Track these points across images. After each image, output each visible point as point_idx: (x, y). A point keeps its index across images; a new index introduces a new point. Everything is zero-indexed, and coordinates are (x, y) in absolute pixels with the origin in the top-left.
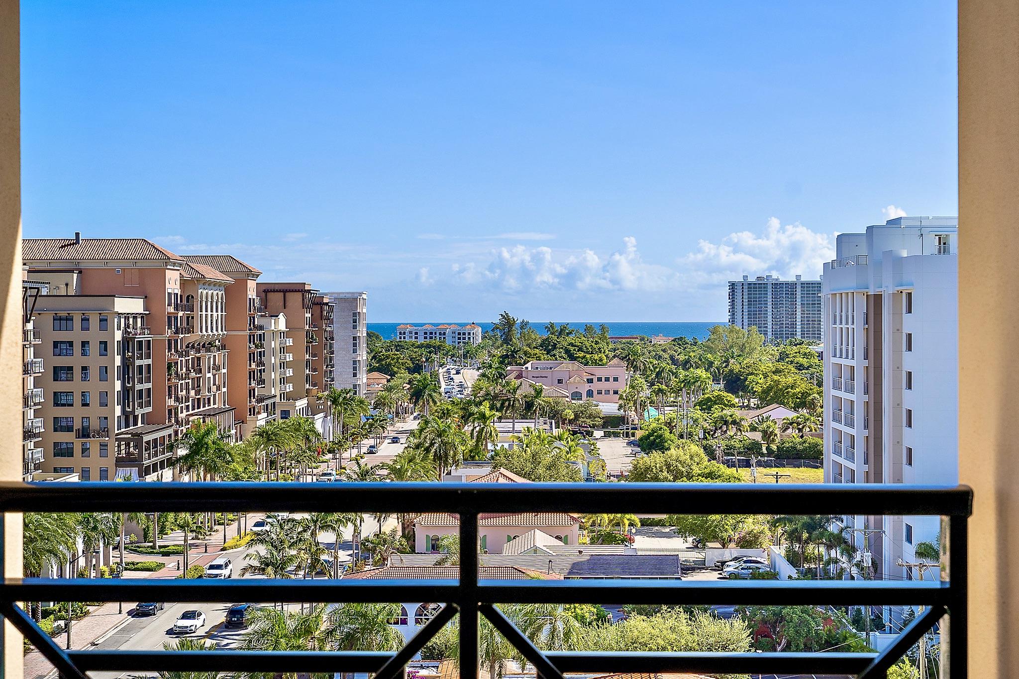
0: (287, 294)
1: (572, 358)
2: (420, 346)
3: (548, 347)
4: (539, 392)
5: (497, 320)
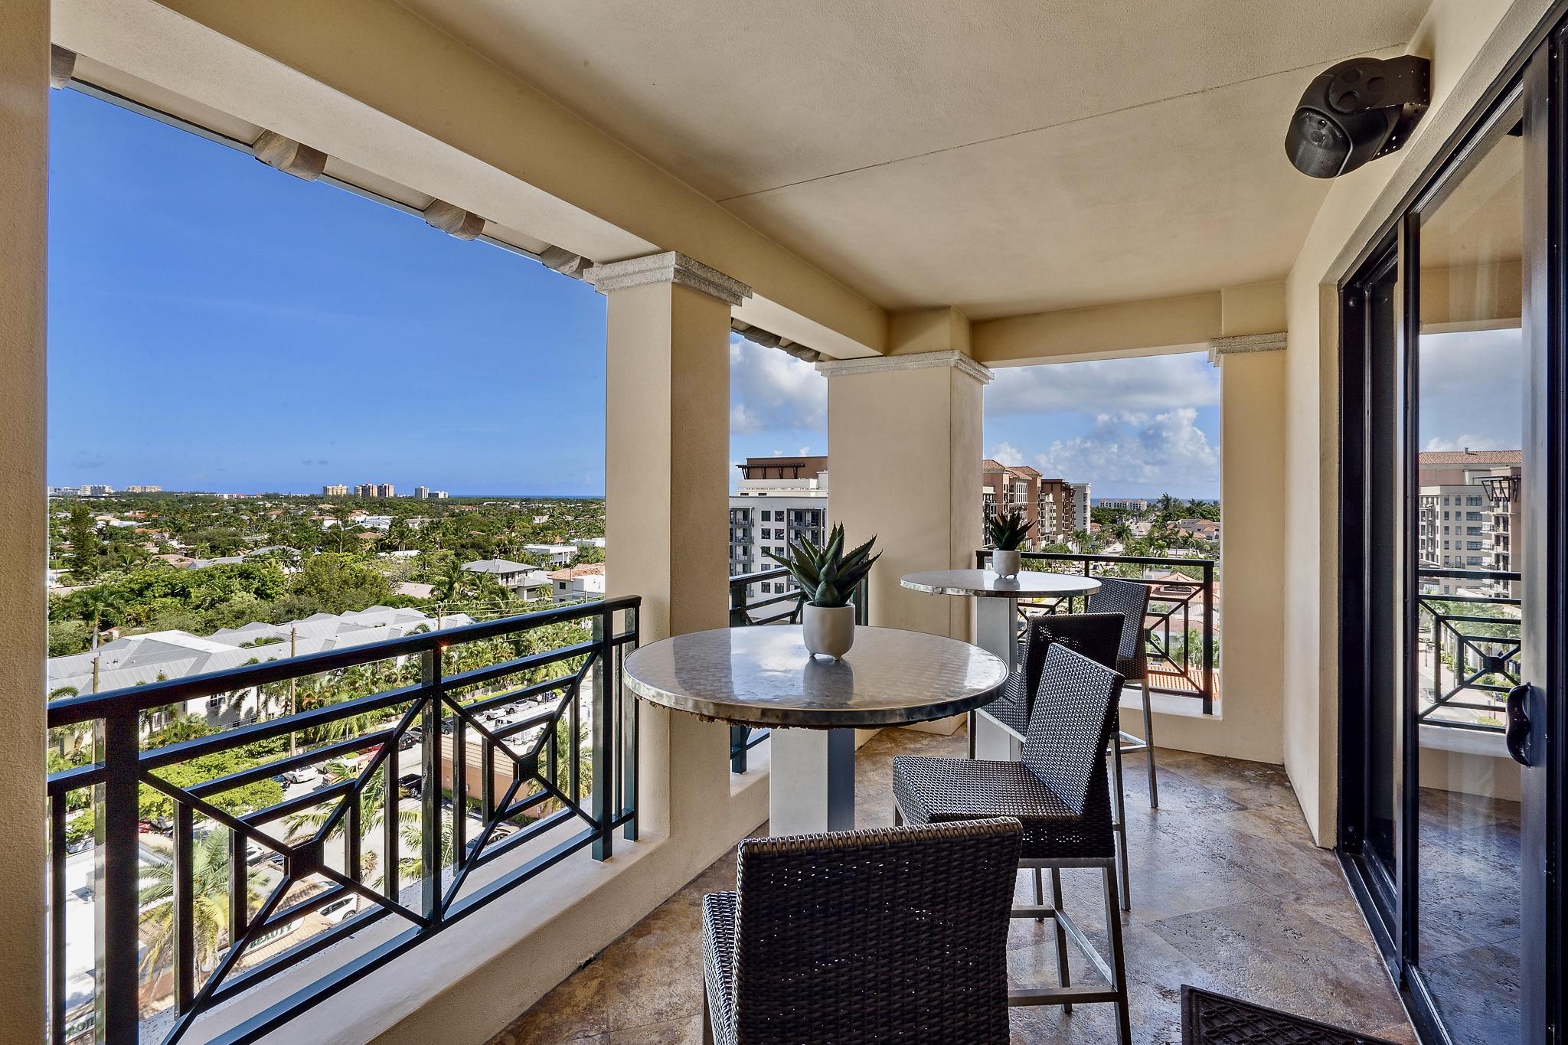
0: (1053, 484)
1: (1205, 518)
2: (1114, 510)
3: (1190, 512)
4: (1191, 536)
5: (1161, 497)
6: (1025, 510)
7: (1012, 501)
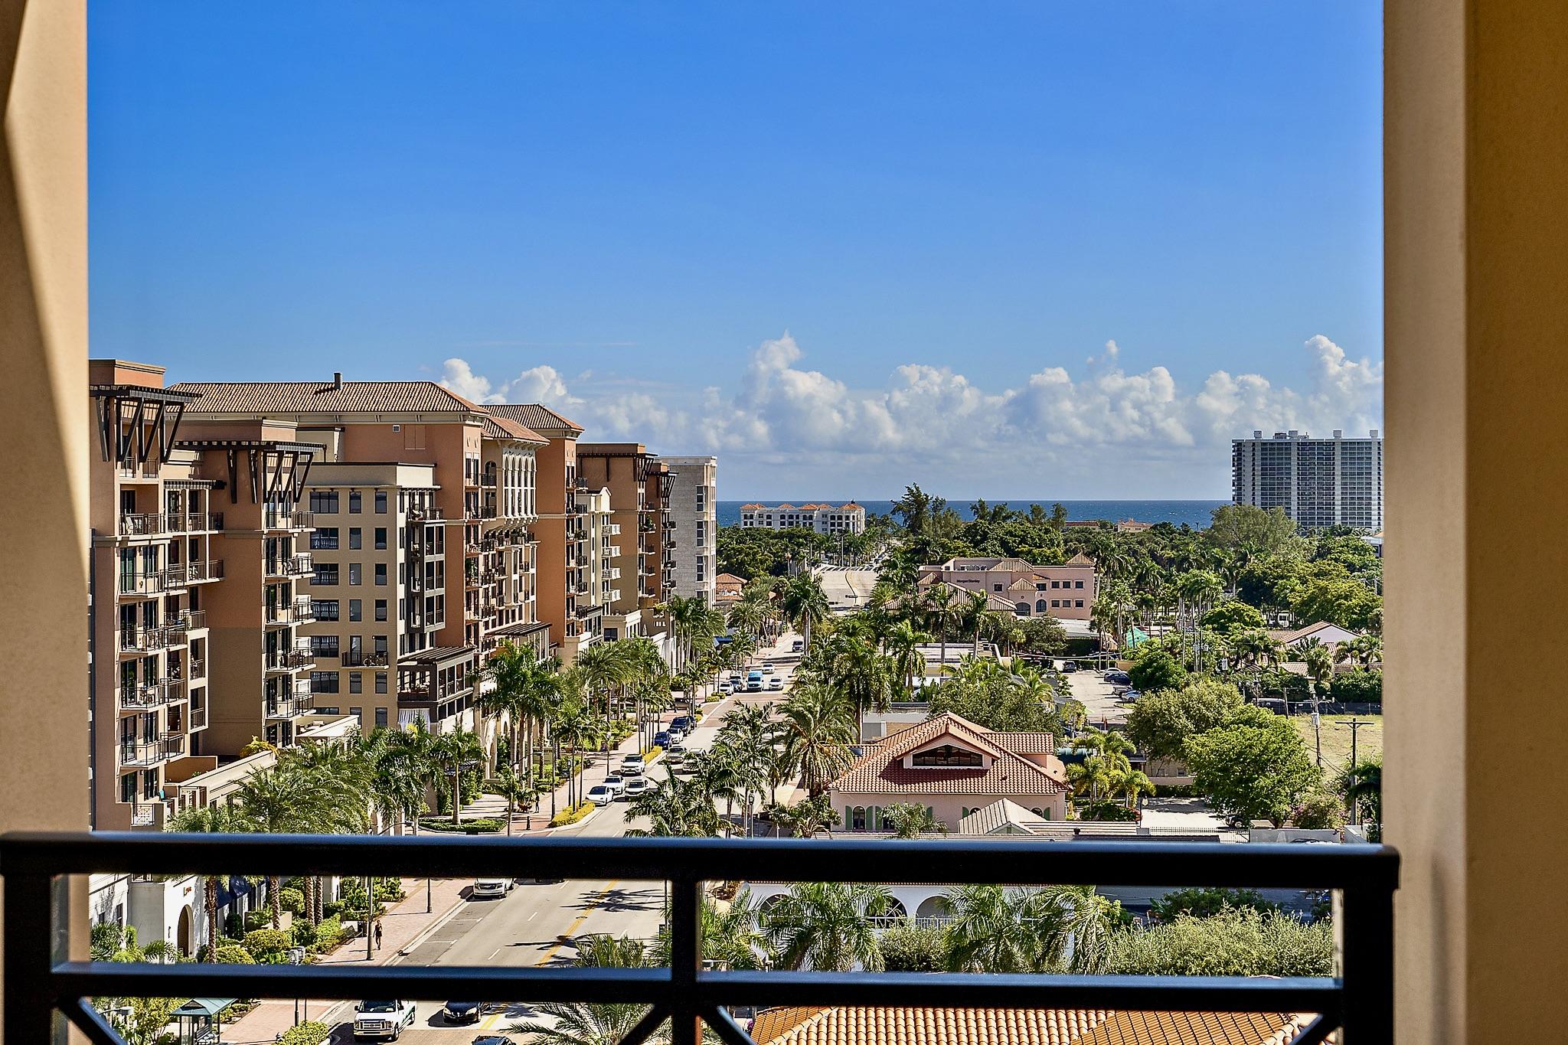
0: (611, 460)
1: (1013, 554)
2: (780, 536)
3: (976, 538)
4: (980, 605)
5: (900, 496)
6: (530, 537)
7: (490, 512)
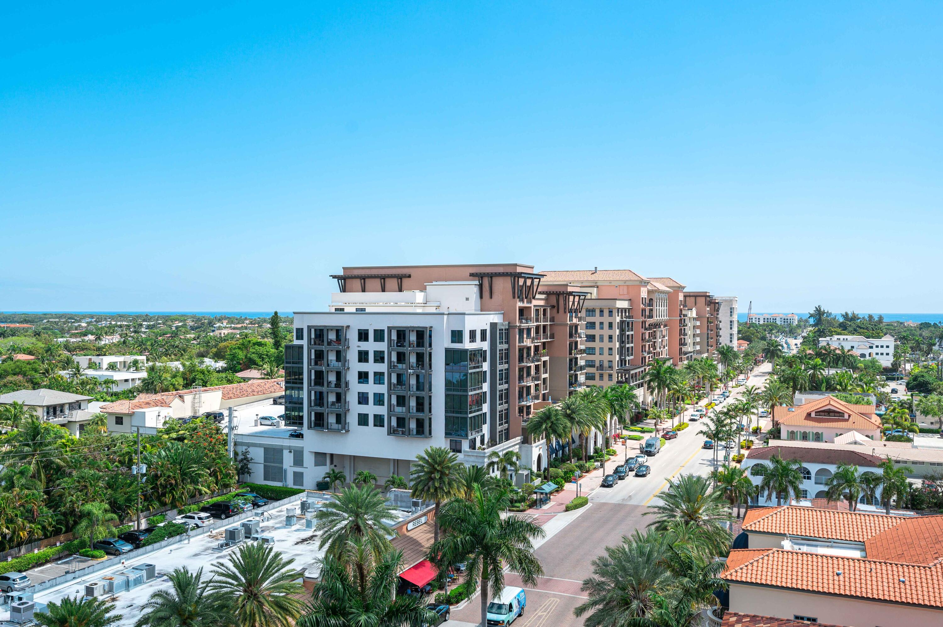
0: (697, 298)
2: (764, 326)
3: (844, 327)
5: (813, 311)
7: (651, 316)
